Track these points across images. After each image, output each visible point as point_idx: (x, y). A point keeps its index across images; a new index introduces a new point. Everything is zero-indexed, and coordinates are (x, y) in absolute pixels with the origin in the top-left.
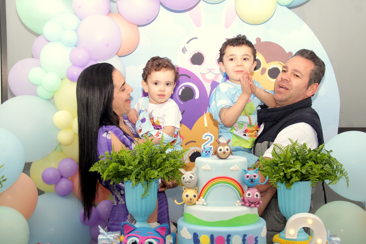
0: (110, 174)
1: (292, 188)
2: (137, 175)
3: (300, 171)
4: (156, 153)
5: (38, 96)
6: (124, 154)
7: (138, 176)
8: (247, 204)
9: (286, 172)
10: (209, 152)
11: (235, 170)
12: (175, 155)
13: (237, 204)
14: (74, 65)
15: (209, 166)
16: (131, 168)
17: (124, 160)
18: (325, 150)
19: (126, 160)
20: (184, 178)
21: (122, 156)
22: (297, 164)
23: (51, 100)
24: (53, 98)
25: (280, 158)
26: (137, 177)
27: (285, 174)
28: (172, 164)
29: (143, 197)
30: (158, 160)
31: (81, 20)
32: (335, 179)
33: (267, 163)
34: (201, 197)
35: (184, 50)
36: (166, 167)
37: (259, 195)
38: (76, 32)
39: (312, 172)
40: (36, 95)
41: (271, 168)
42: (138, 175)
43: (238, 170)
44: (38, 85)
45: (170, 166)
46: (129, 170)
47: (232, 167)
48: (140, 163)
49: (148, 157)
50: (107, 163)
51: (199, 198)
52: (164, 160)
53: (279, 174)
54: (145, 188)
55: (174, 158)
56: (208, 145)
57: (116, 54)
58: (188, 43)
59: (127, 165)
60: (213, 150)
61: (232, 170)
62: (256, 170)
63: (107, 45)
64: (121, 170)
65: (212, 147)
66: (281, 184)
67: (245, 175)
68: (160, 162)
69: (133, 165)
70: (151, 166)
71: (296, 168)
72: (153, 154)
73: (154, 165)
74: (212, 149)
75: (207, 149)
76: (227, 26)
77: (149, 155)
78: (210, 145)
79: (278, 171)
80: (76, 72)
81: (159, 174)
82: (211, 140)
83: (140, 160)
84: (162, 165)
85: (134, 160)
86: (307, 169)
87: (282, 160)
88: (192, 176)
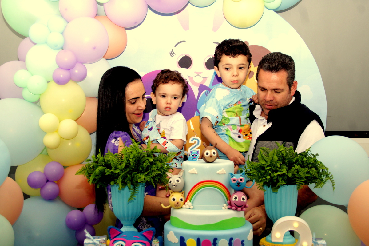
0: (97, 178)
1: (278, 191)
3: (287, 174)
4: (144, 156)
5: (24, 99)
6: (111, 158)
8: (234, 208)
9: (272, 175)
10: (196, 155)
11: (221, 174)
12: (162, 159)
13: (223, 208)
14: (61, 68)
15: (196, 169)
17: (110, 164)
18: (311, 153)
19: (112, 164)
20: (170, 182)
21: (109, 159)
22: (283, 168)
23: (37, 103)
24: (39, 101)
25: (267, 162)
26: (123, 181)
27: (272, 178)
28: (159, 168)
29: (129, 201)
30: (145, 164)
31: (68, 22)
32: (320, 183)
33: (254, 167)
34: (188, 201)
35: (172, 53)
36: (153, 171)
37: (245, 199)
38: (63, 35)
39: (298, 176)
40: (21, 97)
41: (258, 171)
42: (124, 179)
43: (225, 174)
44: (23, 88)
45: (157, 170)
46: (116, 174)
47: (218, 171)
48: (126, 167)
49: (135, 161)
50: (93, 167)
51: (186, 201)
52: (151, 164)
53: (265, 177)
54: (132, 192)
55: (161, 161)
56: (195, 149)
58: (175, 46)
59: (113, 168)
61: (218, 174)
62: (243, 174)
63: (94, 48)
64: (108, 174)
65: (199, 150)
66: (268, 187)
67: (231, 178)
69: (120, 169)
70: (138, 169)
71: (282, 172)
72: (140, 157)
73: (141, 169)
74: (199, 153)
75: (194, 153)
76: (215, 29)
77: (136, 159)
78: (197, 149)
79: (265, 174)
80: (63, 74)
81: (146, 178)
82: (198, 144)
83: (127, 163)
84: (149, 168)
85: (120, 164)
86: (293, 172)
87: (269, 164)
88: (179, 179)
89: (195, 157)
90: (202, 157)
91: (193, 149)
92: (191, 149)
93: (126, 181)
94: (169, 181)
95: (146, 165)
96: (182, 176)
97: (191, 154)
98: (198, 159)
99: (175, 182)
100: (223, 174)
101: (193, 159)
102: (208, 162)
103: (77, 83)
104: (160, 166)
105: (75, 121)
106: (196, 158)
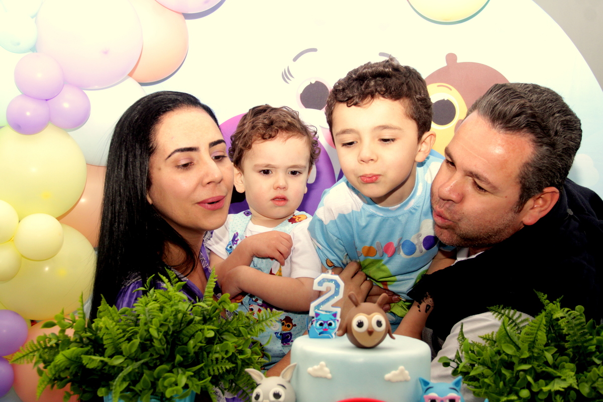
0: (63, 375)
2: (132, 381)
3: (577, 387)
4: (191, 321)
6: (104, 323)
7: (134, 386)
9: (535, 389)
10: (330, 324)
11: (397, 382)
12: (241, 329)
14: (26, 95)
15: (327, 366)
16: (118, 361)
17: (102, 339)
19: (106, 339)
20: (257, 397)
21: (99, 326)
22: (563, 367)
25: (518, 348)
26: (132, 387)
27: (533, 394)
28: (230, 354)
30: (191, 342)
33: (482, 358)
35: (286, 76)
36: (215, 362)
38: (35, 20)
41: (495, 374)
42: (134, 382)
43: (406, 381)
45: (224, 360)
46: (114, 367)
47: (389, 372)
48: (143, 347)
49: (166, 334)
50: (57, 344)
52: (210, 341)
53: (517, 394)
55: (239, 335)
56: (328, 306)
57: (130, 75)
58: (295, 59)
59: (109, 352)
60: (340, 320)
61: (389, 381)
62: (457, 384)
63: (106, 53)
64: (91, 366)
65: (338, 310)
67: (425, 396)
68: (197, 348)
69: (124, 354)
70: (172, 358)
71: (565, 380)
72: (181, 323)
73: (179, 358)
74: (338, 317)
75: (325, 317)
77: (169, 329)
78: (333, 306)
79: (514, 384)
80: (31, 111)
81: (190, 384)
82: (337, 293)
83: (146, 340)
84: (203, 355)
85: (129, 339)
86: (594, 382)
87: (526, 355)
88: (281, 390)
89: (326, 330)
90: (346, 330)
91: (322, 308)
92: (318, 307)
93: (138, 388)
94: (254, 395)
95: (196, 345)
96: (289, 382)
97: (317, 321)
98: (333, 335)
99: (268, 398)
100: (401, 381)
101: (320, 334)
102: (360, 347)
103: (69, 133)
104: (232, 351)
105: (59, 219)
106: (329, 330)
